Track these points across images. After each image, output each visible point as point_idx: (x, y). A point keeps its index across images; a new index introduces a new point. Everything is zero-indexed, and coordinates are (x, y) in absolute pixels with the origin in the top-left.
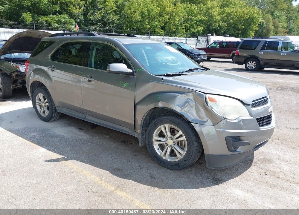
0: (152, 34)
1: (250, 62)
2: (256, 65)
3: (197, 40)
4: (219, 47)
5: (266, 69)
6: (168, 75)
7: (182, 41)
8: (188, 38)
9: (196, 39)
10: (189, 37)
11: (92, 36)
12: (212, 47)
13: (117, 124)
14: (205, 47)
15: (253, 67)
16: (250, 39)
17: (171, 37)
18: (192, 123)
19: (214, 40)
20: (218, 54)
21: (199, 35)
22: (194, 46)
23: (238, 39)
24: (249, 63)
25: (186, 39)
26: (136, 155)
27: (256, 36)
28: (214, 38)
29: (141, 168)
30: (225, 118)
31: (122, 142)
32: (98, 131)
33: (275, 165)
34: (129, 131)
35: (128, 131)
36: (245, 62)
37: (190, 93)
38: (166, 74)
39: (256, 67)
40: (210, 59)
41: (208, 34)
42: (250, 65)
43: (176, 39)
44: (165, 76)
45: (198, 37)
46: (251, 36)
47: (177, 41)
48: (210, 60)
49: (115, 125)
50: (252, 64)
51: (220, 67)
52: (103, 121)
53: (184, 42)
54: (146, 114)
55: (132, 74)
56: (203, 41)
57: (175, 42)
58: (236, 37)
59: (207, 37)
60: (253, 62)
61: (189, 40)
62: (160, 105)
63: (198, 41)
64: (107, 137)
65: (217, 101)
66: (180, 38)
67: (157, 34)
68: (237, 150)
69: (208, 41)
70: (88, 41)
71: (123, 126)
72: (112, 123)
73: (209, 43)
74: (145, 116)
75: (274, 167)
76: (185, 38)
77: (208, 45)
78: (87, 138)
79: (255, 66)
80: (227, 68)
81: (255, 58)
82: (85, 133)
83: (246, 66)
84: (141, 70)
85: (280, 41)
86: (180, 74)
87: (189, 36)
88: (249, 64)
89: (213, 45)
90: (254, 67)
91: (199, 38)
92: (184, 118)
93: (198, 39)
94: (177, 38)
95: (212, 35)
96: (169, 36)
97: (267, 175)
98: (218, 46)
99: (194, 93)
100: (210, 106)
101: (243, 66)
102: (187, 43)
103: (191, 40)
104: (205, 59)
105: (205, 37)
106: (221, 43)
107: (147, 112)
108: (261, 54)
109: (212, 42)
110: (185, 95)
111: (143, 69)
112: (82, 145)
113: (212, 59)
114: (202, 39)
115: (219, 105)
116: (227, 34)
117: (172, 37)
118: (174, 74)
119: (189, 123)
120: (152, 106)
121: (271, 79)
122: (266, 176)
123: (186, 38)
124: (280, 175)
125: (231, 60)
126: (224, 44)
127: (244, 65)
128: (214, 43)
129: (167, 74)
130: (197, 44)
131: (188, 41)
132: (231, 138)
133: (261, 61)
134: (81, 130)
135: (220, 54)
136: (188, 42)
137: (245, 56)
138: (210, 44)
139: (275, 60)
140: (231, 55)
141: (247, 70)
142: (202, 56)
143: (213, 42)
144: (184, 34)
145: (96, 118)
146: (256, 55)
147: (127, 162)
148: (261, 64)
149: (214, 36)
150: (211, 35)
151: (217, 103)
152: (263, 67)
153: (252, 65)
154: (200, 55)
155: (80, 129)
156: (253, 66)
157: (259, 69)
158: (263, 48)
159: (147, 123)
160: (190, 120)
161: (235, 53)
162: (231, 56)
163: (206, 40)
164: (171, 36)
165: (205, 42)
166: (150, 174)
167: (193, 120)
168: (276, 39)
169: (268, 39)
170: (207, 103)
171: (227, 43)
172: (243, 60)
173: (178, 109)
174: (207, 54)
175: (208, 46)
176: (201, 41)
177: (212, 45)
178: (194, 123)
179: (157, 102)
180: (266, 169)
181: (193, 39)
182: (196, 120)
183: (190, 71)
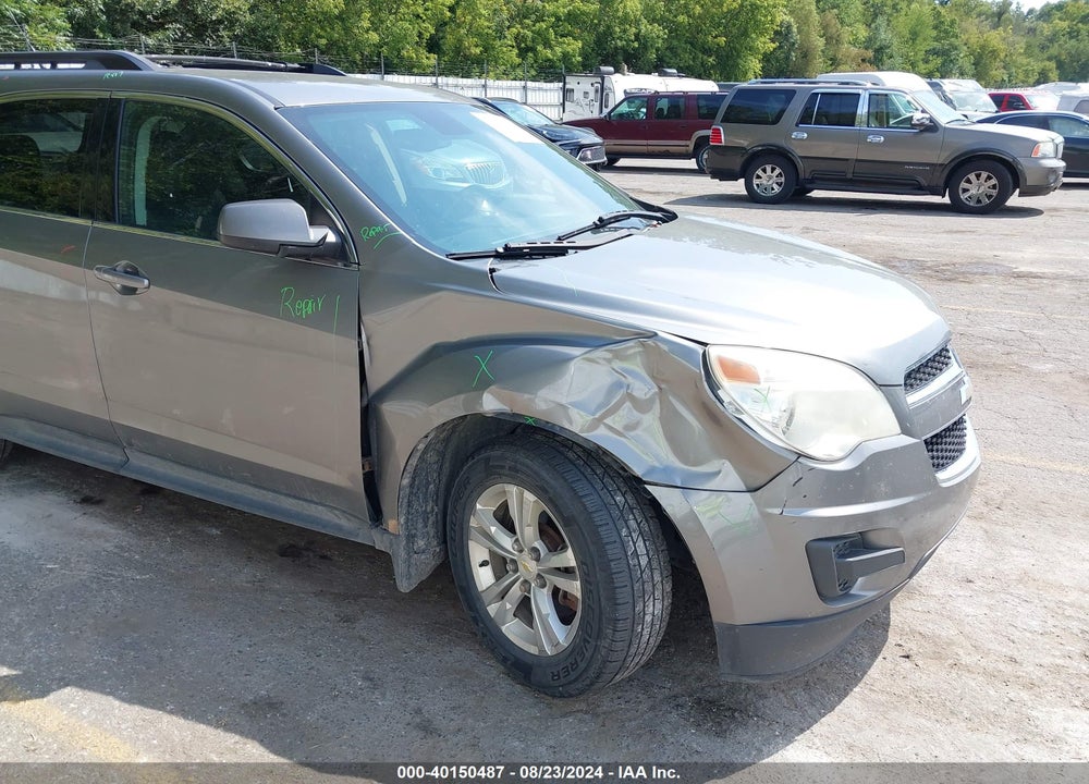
0: (390, 68)
1: (764, 171)
2: (783, 179)
3: (564, 88)
4: (646, 114)
5: (816, 194)
6: (511, 254)
7: (509, 93)
8: (530, 84)
9: (561, 84)
10: (534, 79)
11: (122, 72)
12: (621, 115)
13: (281, 494)
14: (596, 115)
15: (773, 189)
16: (751, 83)
17: (465, 80)
18: (650, 484)
19: (625, 91)
20: (644, 142)
21: (570, 71)
22: (554, 114)
23: (708, 86)
24: (759, 172)
25: (525, 88)
26: (347, 620)
27: (766, 74)
28: (624, 83)
29: (375, 687)
30: (800, 456)
31: (284, 552)
32: (171, 507)
33: (932, 604)
34: (344, 522)
35: (337, 521)
36: (745, 172)
37: (631, 344)
38: (501, 250)
39: (785, 187)
40: (616, 161)
41: (602, 68)
42: (764, 181)
43: (484, 86)
44: (497, 256)
45: (568, 79)
46: (751, 75)
47: (491, 94)
48: (616, 165)
49: (270, 495)
50: (770, 178)
51: (655, 190)
52: (213, 478)
53: (517, 95)
54: (421, 447)
55: (339, 253)
56: (586, 93)
57: (483, 97)
58: (699, 77)
59: (599, 80)
60: (773, 170)
61: (534, 90)
62: (490, 403)
63: (567, 93)
64: (214, 531)
65: (762, 380)
66: (500, 83)
67: (409, 68)
68: (852, 592)
69: (602, 93)
70: (106, 95)
71: (311, 502)
72: (255, 486)
73: (607, 101)
74: (419, 454)
75: (926, 616)
76: (518, 83)
77: (606, 107)
78: (122, 548)
79: (779, 184)
80: (680, 194)
81: (778, 155)
82: (111, 520)
83: (748, 186)
84: (379, 235)
85: (860, 91)
86: (565, 244)
87: (534, 73)
88: (759, 177)
89: (624, 108)
90: (777, 189)
91: (571, 82)
92: (607, 460)
93: (568, 86)
94: (490, 82)
95: (618, 70)
96: (457, 75)
97: (908, 657)
98: (644, 110)
99: (650, 342)
100: (730, 403)
101: (738, 187)
102: (529, 102)
103: (540, 89)
104: (599, 164)
105: (594, 80)
106: (652, 99)
107: (426, 437)
108: (800, 139)
109: (620, 96)
110: (609, 355)
111: (391, 229)
112: (95, 586)
113: (623, 162)
114: (582, 85)
115: (770, 396)
116: (669, 68)
117: (469, 80)
118: (539, 245)
119: (635, 485)
120: (449, 409)
121: (841, 230)
122: (907, 664)
123: (523, 83)
124: (961, 652)
125: (692, 164)
126: (664, 104)
127: (742, 181)
128: (625, 103)
129: (506, 248)
130: (563, 105)
131: (529, 93)
132: (832, 545)
133: (800, 164)
134: (91, 509)
135: (650, 142)
136: (532, 97)
137: (744, 148)
138: (611, 105)
139: (847, 160)
140: (691, 145)
141: (753, 199)
142: (589, 153)
143: (623, 97)
144: (514, 67)
145: (175, 466)
146: (782, 143)
147: (309, 660)
148: (802, 176)
149: (624, 74)
150: (612, 69)
151: (763, 385)
152: (809, 186)
153: (770, 182)
154: (582, 147)
155: (86, 500)
156: (775, 186)
157: (795, 195)
158: (805, 118)
159: (428, 483)
160: (638, 471)
161: (706, 138)
162: (691, 147)
163: (597, 91)
164: (467, 75)
165: (592, 95)
166: (418, 711)
167: (652, 470)
168: (847, 83)
169: (820, 85)
170: (714, 386)
171: (674, 99)
172: (737, 163)
173: (577, 423)
174: (608, 142)
175: (606, 111)
176: (578, 95)
177: (619, 110)
178: (656, 485)
179: (475, 389)
180: (903, 630)
181: (548, 84)
182: (667, 470)
183: (601, 225)
